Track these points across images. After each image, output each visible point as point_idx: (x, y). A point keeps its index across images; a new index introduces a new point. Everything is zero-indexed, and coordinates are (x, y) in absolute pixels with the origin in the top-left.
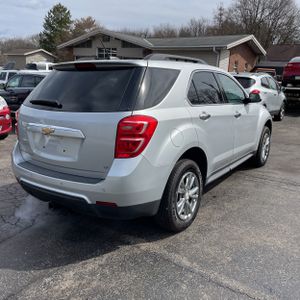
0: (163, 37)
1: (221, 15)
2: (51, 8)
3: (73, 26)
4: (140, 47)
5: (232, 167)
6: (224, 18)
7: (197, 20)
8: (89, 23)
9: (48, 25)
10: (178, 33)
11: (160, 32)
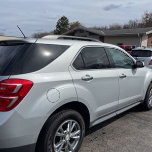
0: (114, 29)
1: (147, 17)
2: (60, 18)
3: (69, 26)
4: (98, 35)
5: (118, 113)
6: (148, 19)
7: (133, 20)
8: (77, 24)
9: (58, 26)
10: (123, 27)
11: (113, 27)
